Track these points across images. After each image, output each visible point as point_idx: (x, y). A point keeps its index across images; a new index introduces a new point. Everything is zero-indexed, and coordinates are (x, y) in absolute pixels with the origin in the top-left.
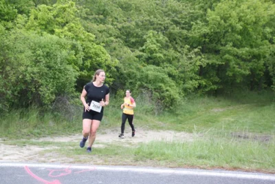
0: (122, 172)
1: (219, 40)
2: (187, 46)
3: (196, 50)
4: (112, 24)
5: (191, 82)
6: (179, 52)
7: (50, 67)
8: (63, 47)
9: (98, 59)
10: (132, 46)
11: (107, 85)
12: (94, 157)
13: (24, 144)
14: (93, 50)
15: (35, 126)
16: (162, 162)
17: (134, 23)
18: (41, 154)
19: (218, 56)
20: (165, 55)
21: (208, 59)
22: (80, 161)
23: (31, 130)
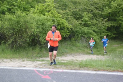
0: (74, 73)
1: (116, 15)
2: (102, 18)
3: (106, 20)
4: (69, 10)
5: (103, 34)
6: (98, 21)
7: (43, 29)
8: (48, 20)
9: (63, 25)
10: (77, 19)
11: (67, 36)
12: (62, 66)
13: (34, 61)
14: (61, 21)
15: (38, 53)
16: (91, 68)
17: (78, 9)
18: (41, 65)
19: (116, 22)
20: (92, 22)
21: (111, 23)
22: (56, 68)
23: (37, 55)
